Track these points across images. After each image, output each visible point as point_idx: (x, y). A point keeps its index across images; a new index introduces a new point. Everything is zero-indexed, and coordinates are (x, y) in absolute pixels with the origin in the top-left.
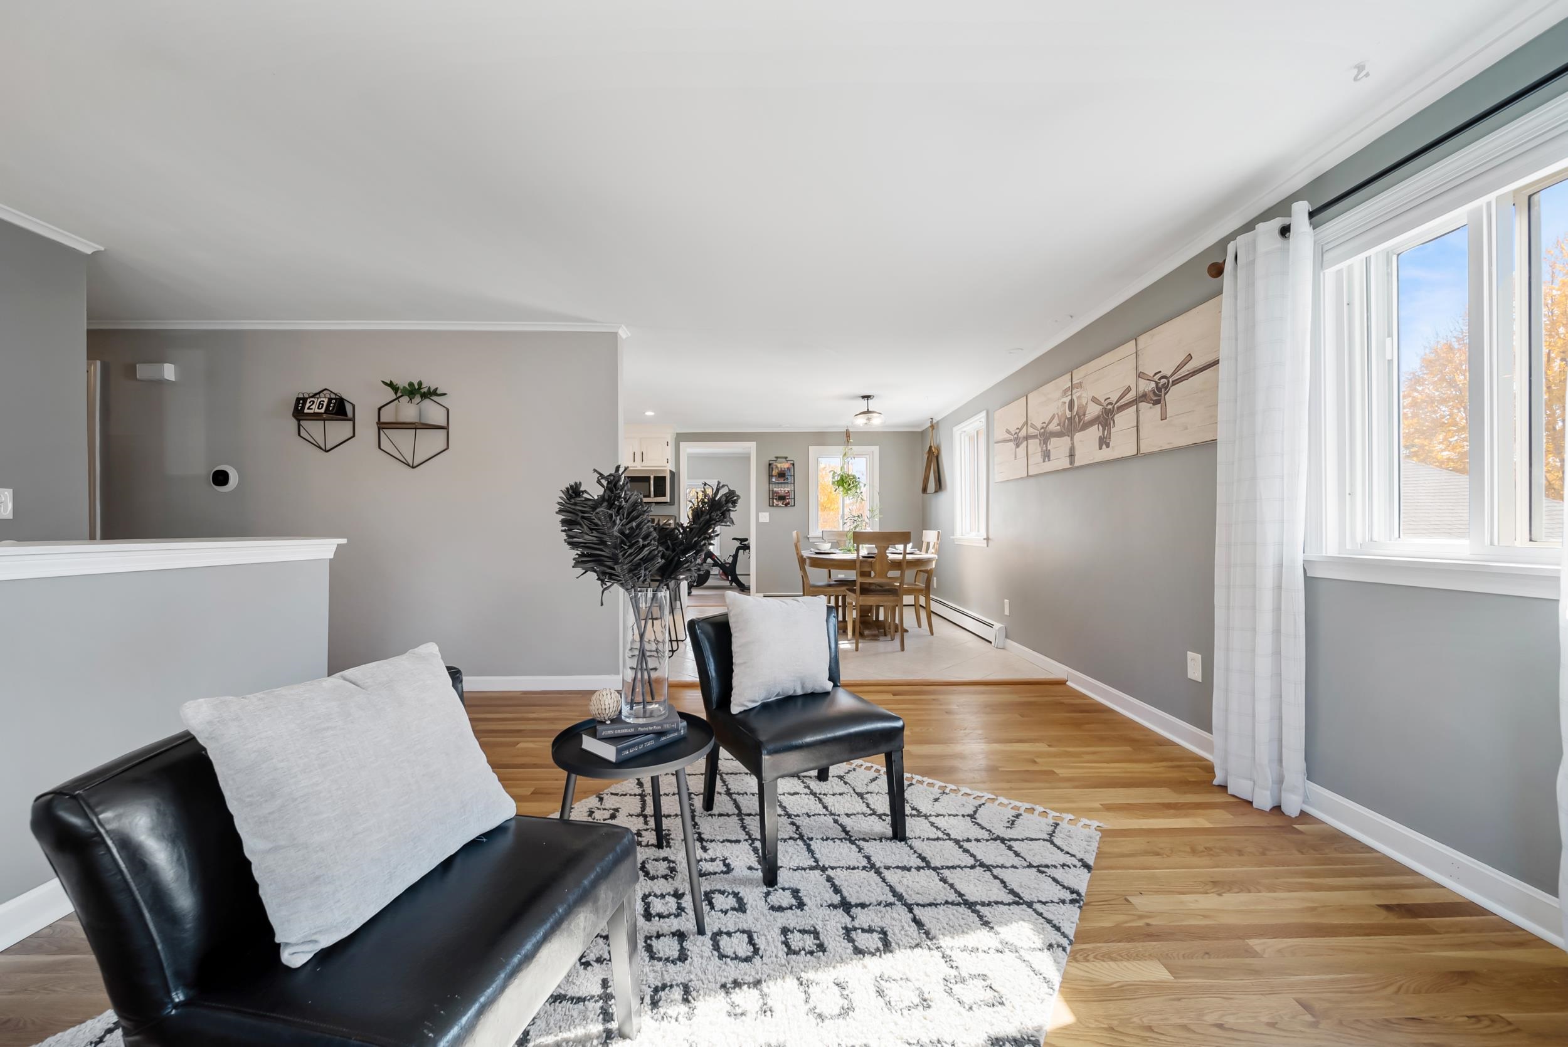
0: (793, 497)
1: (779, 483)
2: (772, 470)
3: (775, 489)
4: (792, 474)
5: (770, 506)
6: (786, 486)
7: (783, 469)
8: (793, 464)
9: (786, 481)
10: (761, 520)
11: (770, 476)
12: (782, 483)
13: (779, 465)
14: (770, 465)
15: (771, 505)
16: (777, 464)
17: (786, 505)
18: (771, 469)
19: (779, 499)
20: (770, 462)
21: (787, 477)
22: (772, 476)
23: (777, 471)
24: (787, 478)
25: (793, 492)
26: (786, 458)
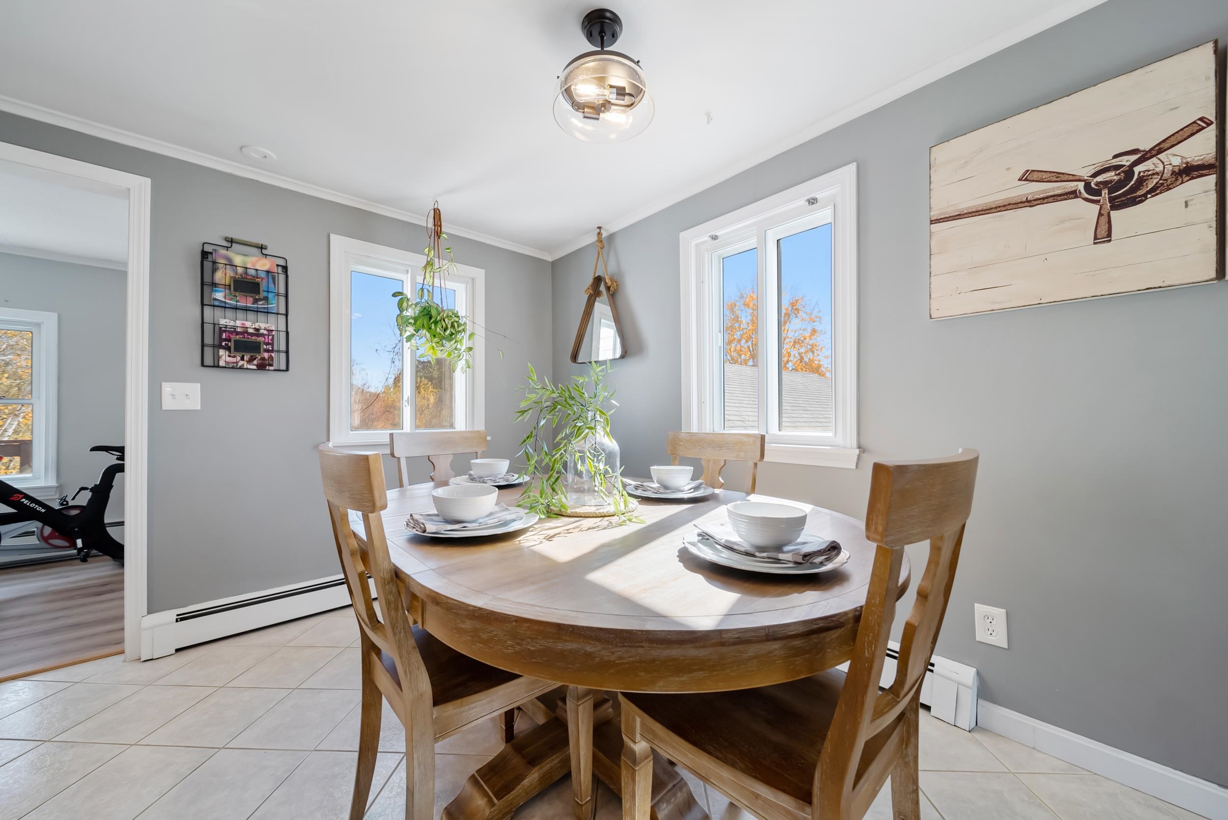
0: (283, 347)
1: (236, 308)
2: (214, 270)
3: (223, 322)
4: (282, 290)
5: (203, 365)
6: (261, 317)
7: (252, 272)
8: (285, 269)
9: (261, 305)
10: (168, 404)
11: (206, 285)
12: (246, 309)
13: (238, 260)
14: (205, 255)
15: (209, 360)
16: (230, 254)
17: (262, 367)
18: (208, 265)
19: (236, 350)
20: (208, 248)
21: (263, 294)
22: (214, 285)
23: (230, 273)
24: (266, 299)
25: (283, 336)
26: (262, 248)
